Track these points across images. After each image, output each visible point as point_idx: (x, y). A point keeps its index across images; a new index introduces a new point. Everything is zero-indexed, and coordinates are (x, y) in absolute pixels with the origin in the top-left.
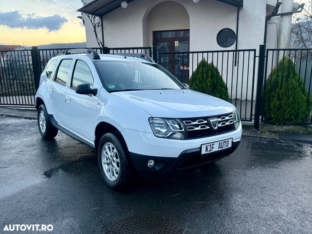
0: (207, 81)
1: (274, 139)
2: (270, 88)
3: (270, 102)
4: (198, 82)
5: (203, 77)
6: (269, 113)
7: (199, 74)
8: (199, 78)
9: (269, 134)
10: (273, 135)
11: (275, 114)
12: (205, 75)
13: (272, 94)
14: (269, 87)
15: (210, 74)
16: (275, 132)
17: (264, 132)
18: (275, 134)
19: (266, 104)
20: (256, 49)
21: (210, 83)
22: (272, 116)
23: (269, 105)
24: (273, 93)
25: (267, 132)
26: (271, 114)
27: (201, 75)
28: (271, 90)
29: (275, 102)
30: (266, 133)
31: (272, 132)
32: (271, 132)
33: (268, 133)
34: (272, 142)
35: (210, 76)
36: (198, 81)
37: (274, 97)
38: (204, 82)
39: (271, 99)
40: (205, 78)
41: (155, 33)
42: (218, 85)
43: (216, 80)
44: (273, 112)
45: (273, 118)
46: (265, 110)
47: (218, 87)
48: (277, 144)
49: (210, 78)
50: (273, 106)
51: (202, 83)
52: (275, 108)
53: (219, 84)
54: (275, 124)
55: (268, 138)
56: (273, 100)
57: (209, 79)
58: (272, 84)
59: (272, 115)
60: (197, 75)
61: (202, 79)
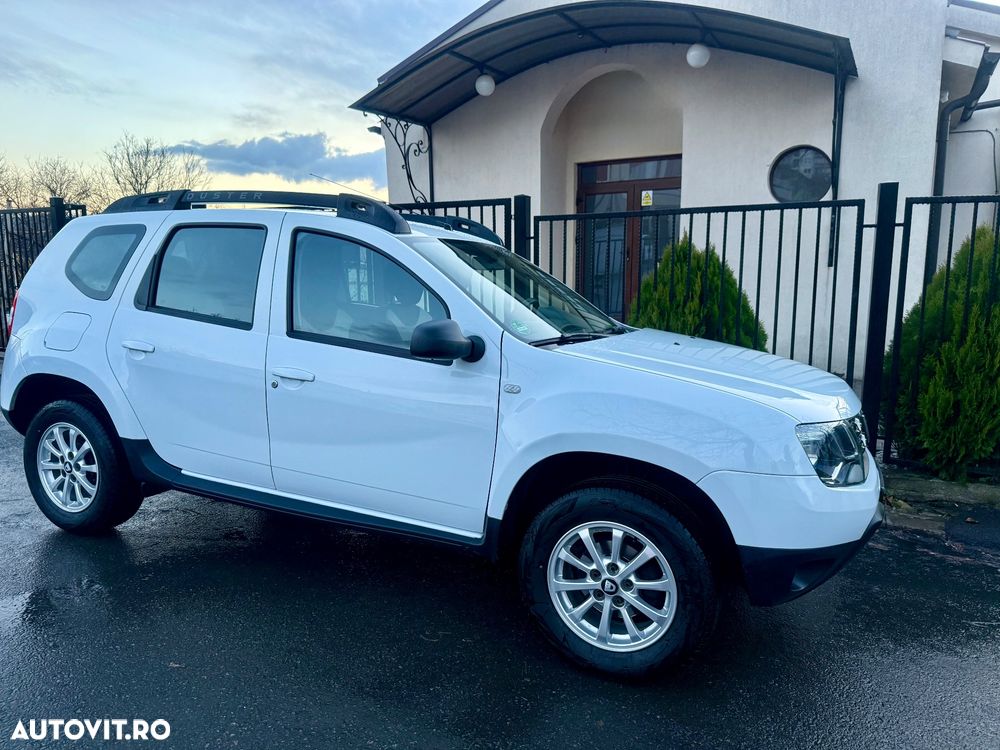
0: (687, 311)
1: (920, 532)
2: (920, 339)
3: (916, 391)
4: (653, 311)
5: (673, 296)
6: (915, 433)
7: (660, 287)
8: (659, 300)
9: (909, 512)
10: (927, 515)
11: (934, 435)
12: (680, 288)
13: (926, 365)
14: (915, 338)
15: (697, 288)
16: (935, 505)
17: (890, 500)
18: (935, 512)
19: (902, 399)
20: (864, 201)
21: (698, 315)
22: (925, 445)
23: (914, 403)
24: (929, 359)
25: (905, 501)
26: (919, 435)
27: (667, 289)
28: (923, 349)
29: (937, 392)
30: (898, 506)
31: (926, 502)
32: (918, 502)
33: (905, 505)
34: (911, 545)
35: (699, 293)
36: (656, 308)
37: (931, 373)
38: (677, 313)
39: (923, 380)
40: (680, 298)
41: (582, 167)
42: (726, 325)
43: (719, 307)
44: (927, 431)
45: (926, 451)
46: (900, 420)
47: (725, 330)
48: (927, 554)
49: (697, 300)
50: (928, 407)
51: (669, 316)
52: (935, 413)
53: (731, 322)
54: (935, 474)
55: (896, 529)
56: (928, 386)
57: (694, 304)
58: (925, 327)
59: (922, 443)
60: (656, 289)
61: (671, 301)
